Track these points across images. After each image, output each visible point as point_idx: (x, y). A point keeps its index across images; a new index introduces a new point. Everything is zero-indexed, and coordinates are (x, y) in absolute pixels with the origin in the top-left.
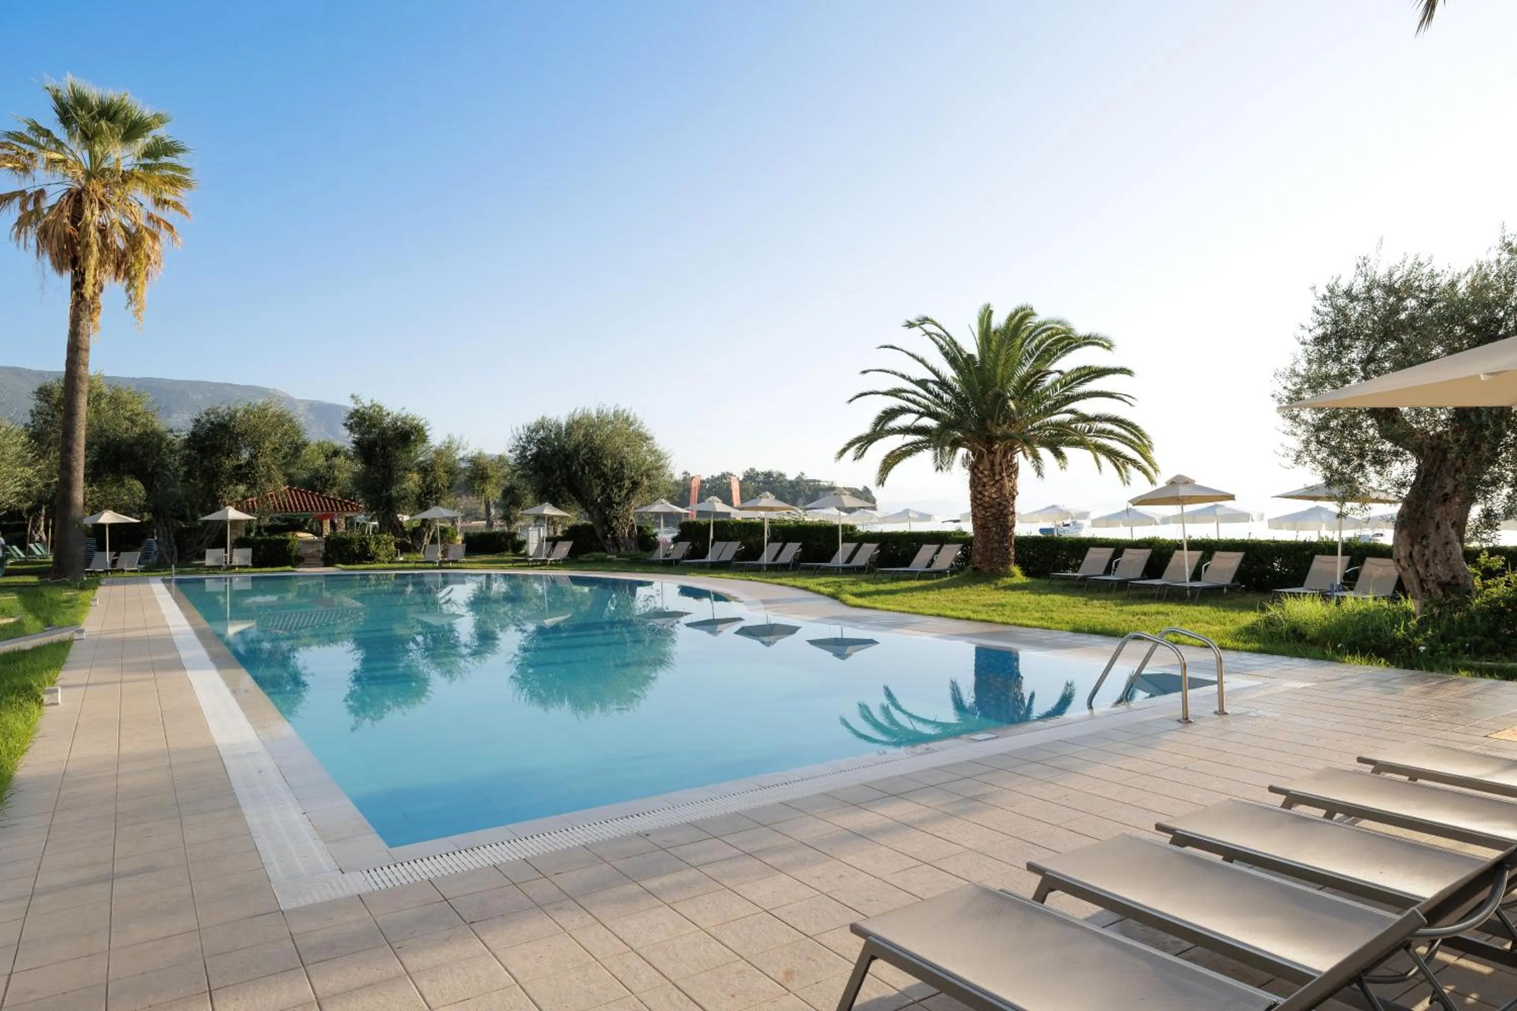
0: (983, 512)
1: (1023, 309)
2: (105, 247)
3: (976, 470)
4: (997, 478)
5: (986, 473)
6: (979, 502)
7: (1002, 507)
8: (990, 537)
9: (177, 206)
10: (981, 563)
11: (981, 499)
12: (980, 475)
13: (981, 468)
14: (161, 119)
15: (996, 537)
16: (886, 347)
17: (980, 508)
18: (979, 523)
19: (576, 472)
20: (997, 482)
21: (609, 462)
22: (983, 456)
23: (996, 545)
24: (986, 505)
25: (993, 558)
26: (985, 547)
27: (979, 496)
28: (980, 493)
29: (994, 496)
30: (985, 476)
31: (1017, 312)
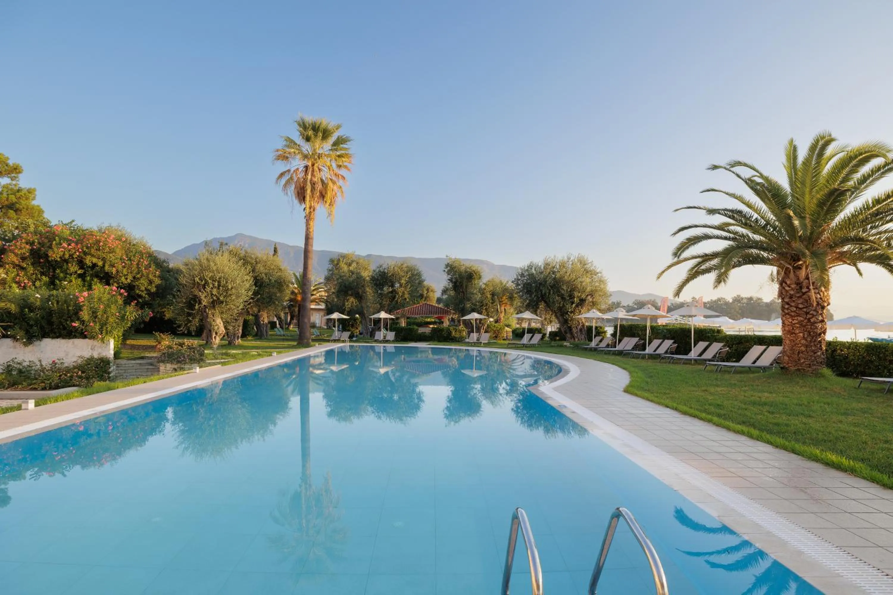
0: (790, 320)
1: (823, 138)
2: (313, 189)
3: (784, 284)
4: (804, 290)
5: (793, 286)
6: (787, 312)
7: (809, 316)
8: (797, 342)
9: (346, 167)
10: (788, 363)
11: (788, 309)
12: (787, 288)
13: (788, 282)
14: (338, 127)
15: (803, 342)
16: (708, 191)
17: (788, 316)
18: (787, 329)
19: (545, 294)
20: (804, 294)
21: (565, 288)
22: (790, 272)
23: (803, 348)
24: (793, 314)
25: (799, 360)
26: (792, 349)
27: (787, 306)
28: (788, 304)
29: (801, 306)
30: (792, 289)
31: (817, 141)
